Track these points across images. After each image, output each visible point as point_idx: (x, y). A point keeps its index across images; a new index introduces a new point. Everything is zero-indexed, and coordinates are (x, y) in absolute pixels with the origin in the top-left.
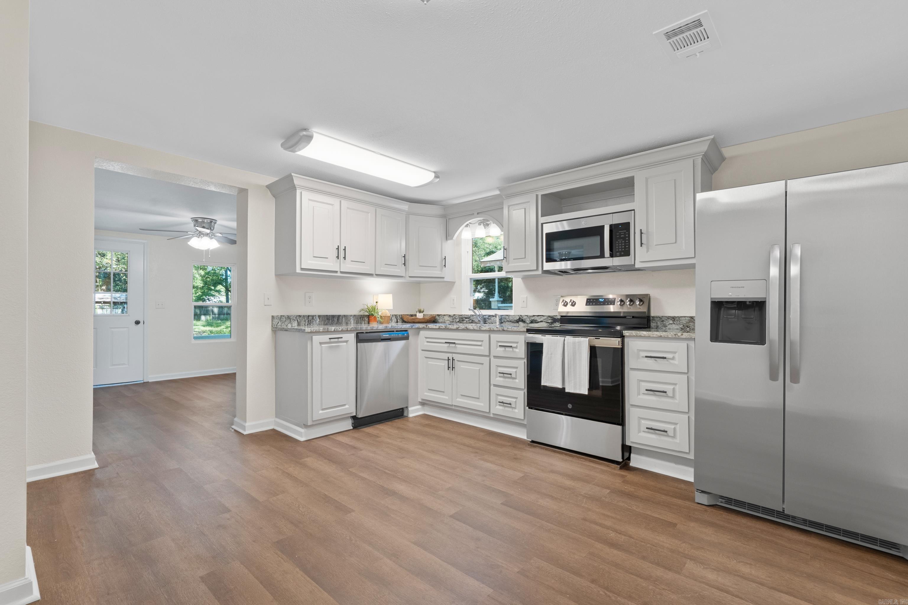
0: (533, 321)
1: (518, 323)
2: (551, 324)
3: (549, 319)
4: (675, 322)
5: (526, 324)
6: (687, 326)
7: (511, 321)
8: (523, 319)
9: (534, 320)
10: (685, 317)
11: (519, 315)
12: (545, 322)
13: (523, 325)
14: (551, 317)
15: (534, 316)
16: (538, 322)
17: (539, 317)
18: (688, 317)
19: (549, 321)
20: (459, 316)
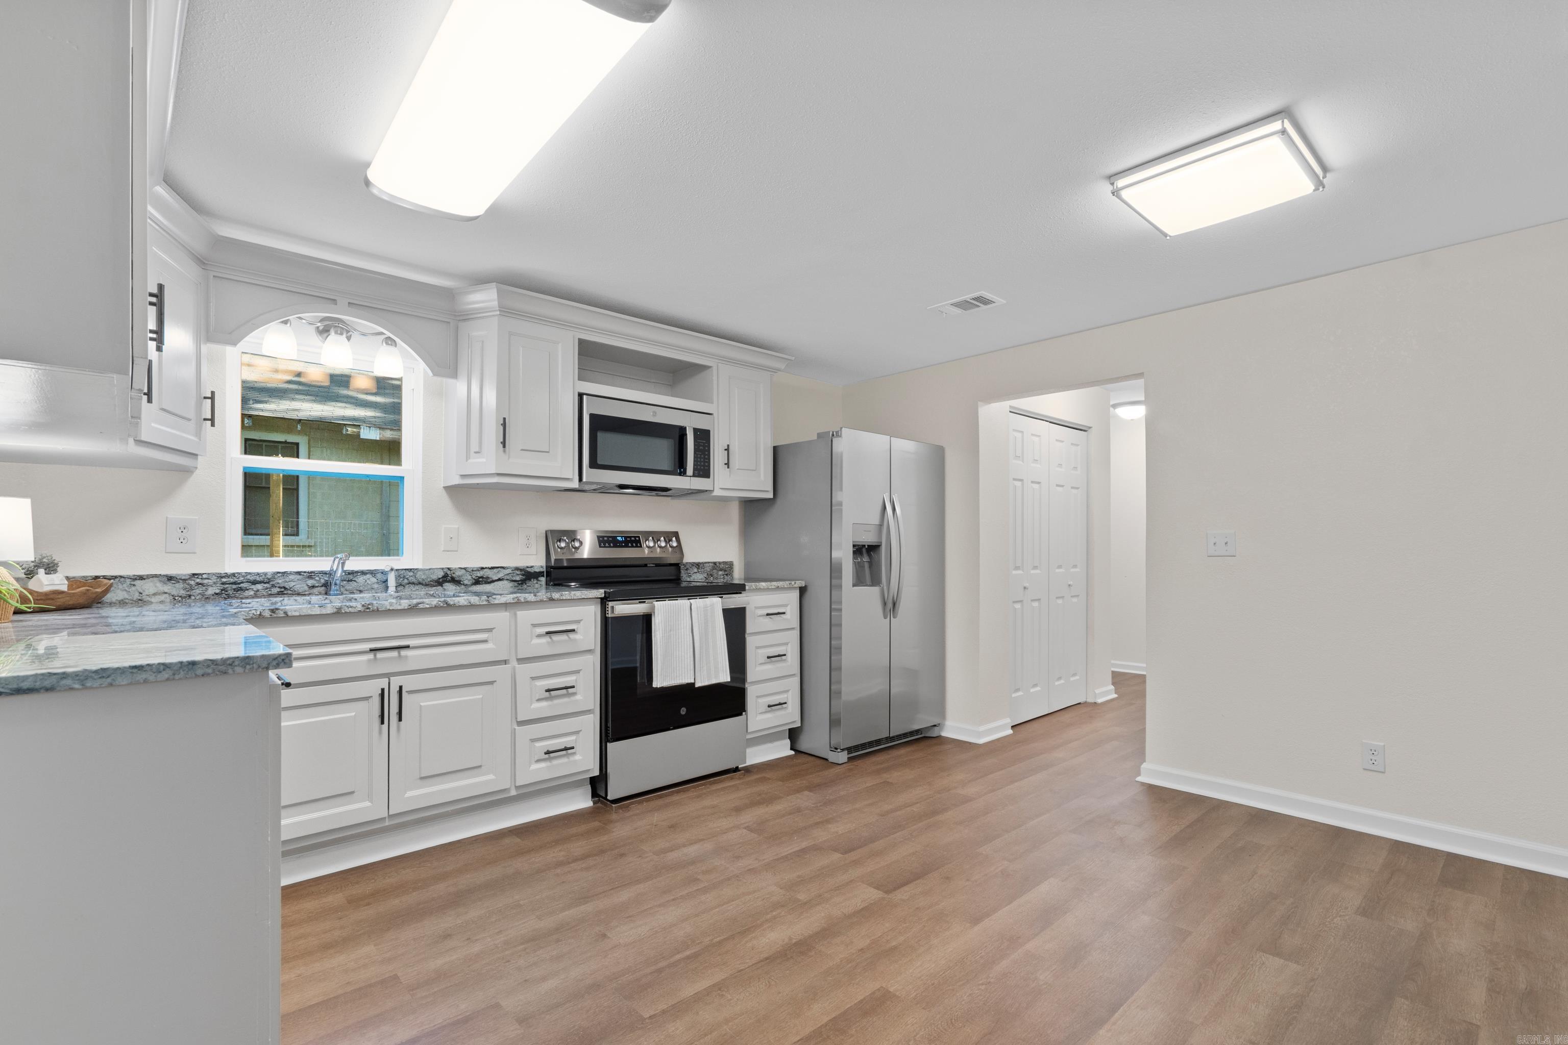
0: (480, 580)
1: (442, 586)
2: (522, 584)
3: (518, 575)
4: (699, 570)
5: (463, 587)
6: (711, 575)
7: (420, 583)
8: (454, 575)
9: (482, 577)
10: (709, 563)
11: (443, 569)
12: (507, 580)
13: (456, 589)
14: (521, 570)
15: (482, 568)
16: (493, 581)
17: (495, 570)
18: (711, 563)
19: (518, 578)
20: (222, 577)
